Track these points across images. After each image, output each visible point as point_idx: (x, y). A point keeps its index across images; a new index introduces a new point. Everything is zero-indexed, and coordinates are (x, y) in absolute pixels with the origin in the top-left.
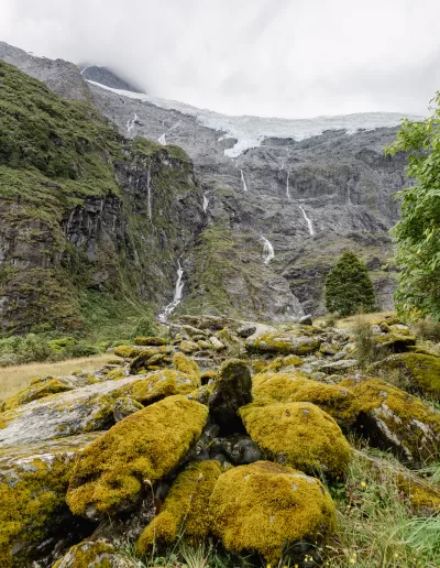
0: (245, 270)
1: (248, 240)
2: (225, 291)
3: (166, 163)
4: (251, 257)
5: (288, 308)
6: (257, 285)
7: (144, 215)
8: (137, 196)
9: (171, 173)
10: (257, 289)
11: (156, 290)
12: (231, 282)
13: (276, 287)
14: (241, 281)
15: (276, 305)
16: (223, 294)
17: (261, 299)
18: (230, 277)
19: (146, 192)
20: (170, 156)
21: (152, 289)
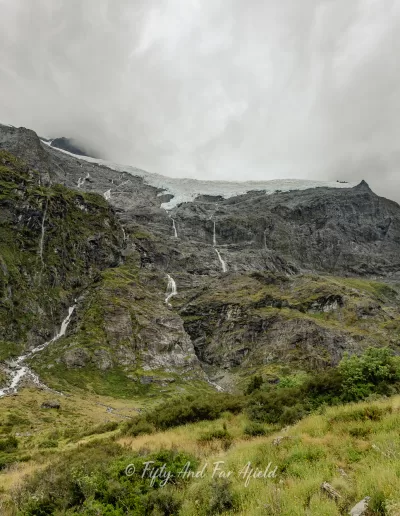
0: (136, 308)
1: (153, 278)
2: (104, 329)
3: (82, 207)
4: (148, 293)
5: (177, 345)
6: (145, 322)
7: (34, 252)
8: (27, 234)
9: (85, 216)
10: (142, 327)
11: (28, 328)
12: (114, 319)
13: (168, 325)
14: (125, 319)
15: (162, 342)
16: (102, 332)
17: (144, 337)
18: (113, 314)
19: (39, 230)
20: (86, 201)
21: (23, 327)
